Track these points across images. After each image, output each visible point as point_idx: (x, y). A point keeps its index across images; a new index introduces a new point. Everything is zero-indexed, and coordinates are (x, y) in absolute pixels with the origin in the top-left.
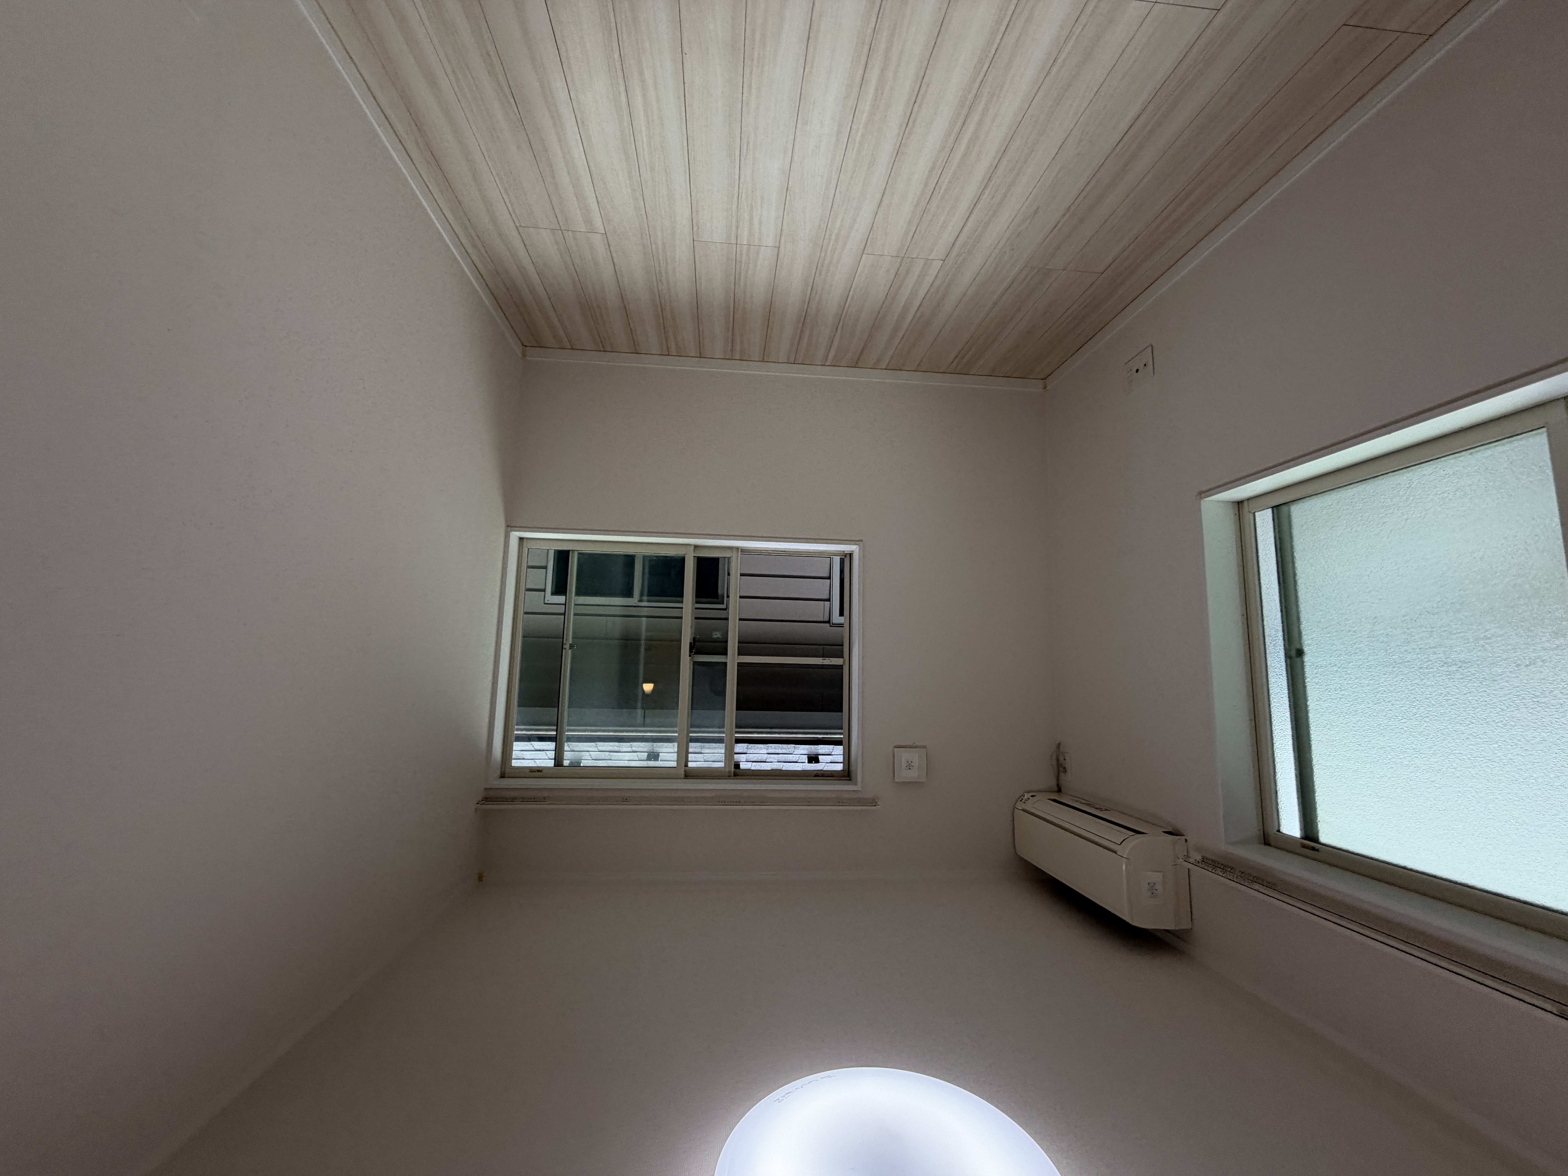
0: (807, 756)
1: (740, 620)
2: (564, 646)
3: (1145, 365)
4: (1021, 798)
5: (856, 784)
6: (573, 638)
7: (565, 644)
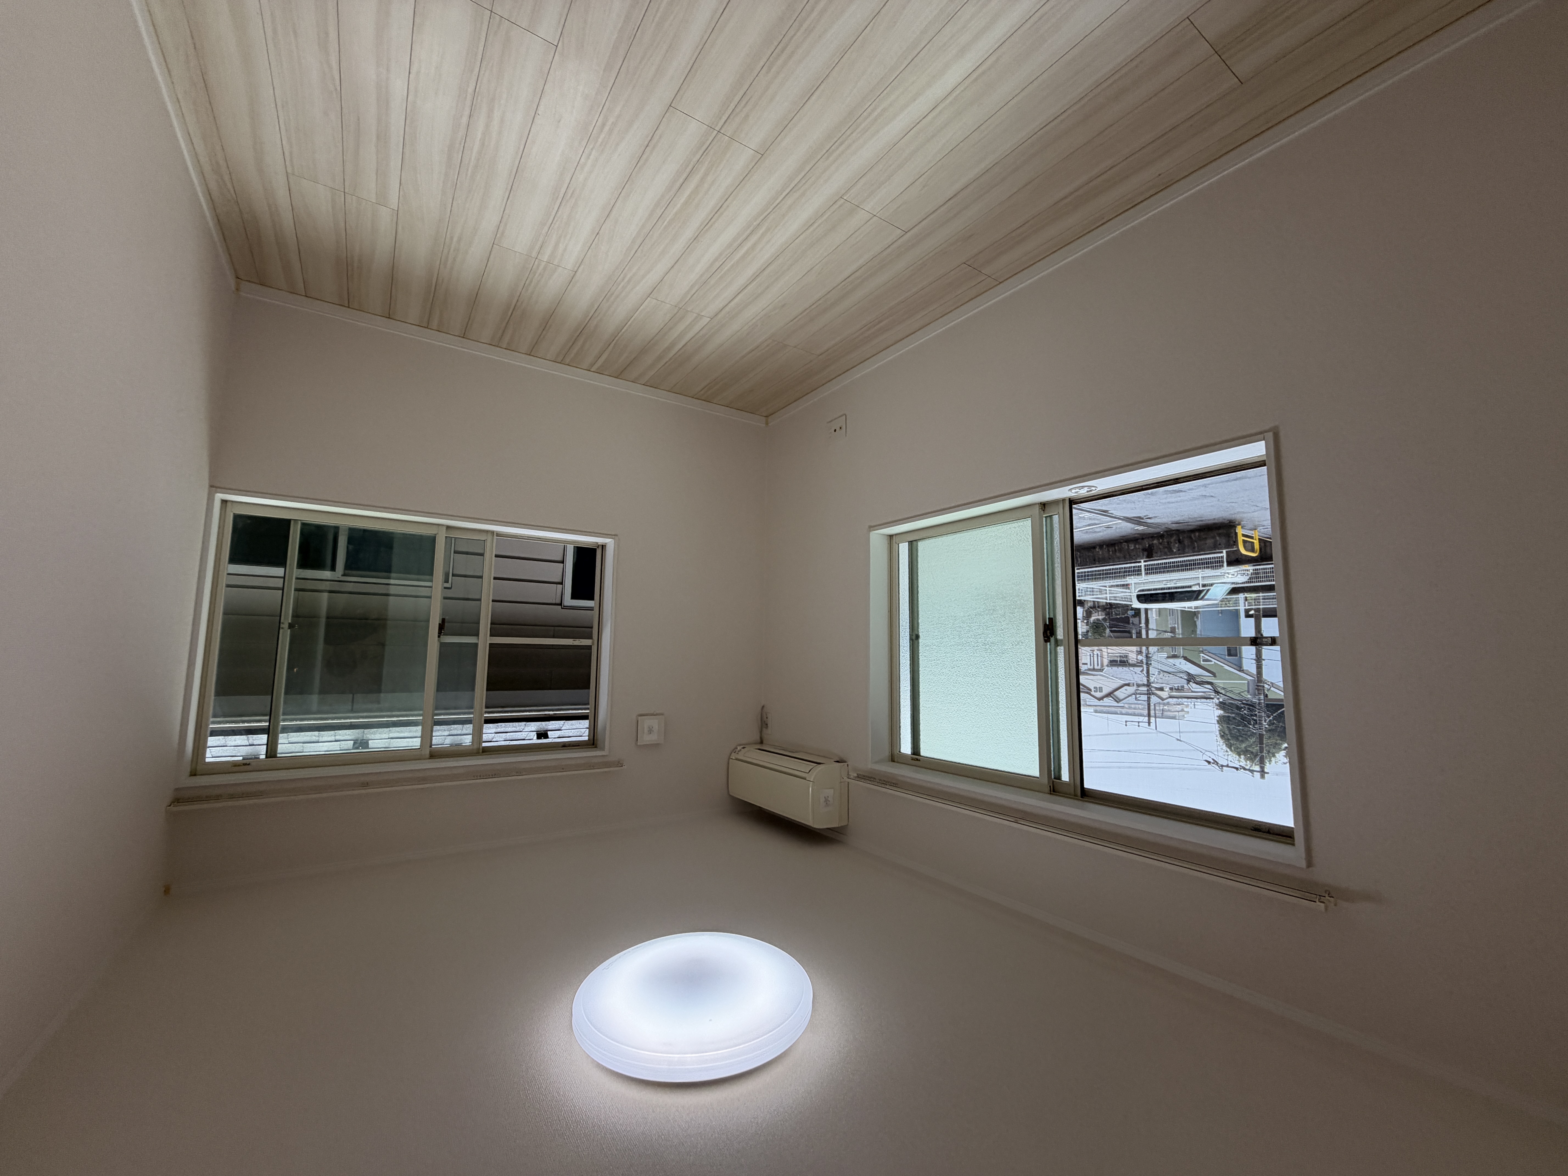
0: (536, 733)
1: (493, 601)
2: (282, 626)
3: (841, 428)
4: (734, 750)
5: (603, 749)
6: (293, 616)
7: (283, 623)
